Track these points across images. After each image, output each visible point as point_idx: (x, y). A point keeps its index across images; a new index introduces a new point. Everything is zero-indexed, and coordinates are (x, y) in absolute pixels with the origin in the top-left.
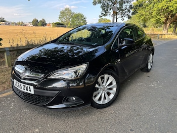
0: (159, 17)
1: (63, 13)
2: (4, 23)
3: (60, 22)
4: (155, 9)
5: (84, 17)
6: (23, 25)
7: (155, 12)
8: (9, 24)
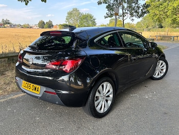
0: (175, 16)
1: (70, 14)
2: (9, 25)
3: (67, 23)
4: (170, 8)
5: (94, 18)
6: (28, 27)
7: (170, 11)
8: (15, 26)
